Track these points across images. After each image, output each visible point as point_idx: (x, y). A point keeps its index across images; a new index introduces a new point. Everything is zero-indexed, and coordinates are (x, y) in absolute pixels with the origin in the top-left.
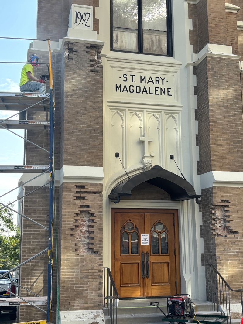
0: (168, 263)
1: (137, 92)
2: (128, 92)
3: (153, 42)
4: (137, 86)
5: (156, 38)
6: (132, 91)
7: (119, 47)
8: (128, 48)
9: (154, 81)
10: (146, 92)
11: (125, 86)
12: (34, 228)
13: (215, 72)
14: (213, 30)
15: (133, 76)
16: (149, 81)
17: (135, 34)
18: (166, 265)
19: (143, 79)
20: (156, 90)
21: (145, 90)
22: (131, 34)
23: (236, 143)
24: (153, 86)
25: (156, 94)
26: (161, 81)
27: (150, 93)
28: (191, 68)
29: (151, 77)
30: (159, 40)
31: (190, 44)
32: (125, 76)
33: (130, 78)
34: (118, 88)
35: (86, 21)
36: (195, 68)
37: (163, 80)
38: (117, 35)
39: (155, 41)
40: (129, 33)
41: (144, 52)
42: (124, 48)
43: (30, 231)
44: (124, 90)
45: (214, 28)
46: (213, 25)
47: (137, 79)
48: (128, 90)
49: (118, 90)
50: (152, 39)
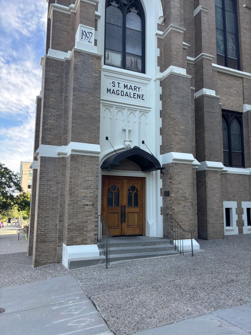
0: (138, 213)
1: (121, 95)
2: (115, 94)
3: (132, 62)
4: (121, 91)
5: (134, 60)
6: (118, 94)
7: (109, 63)
8: (115, 64)
9: (133, 89)
10: (128, 95)
11: (113, 90)
12: (47, 187)
13: (176, 85)
14: (174, 56)
15: (119, 83)
16: (129, 88)
17: (121, 55)
18: (136, 214)
19: (126, 86)
20: (134, 95)
21: (127, 94)
22: (118, 55)
23: (187, 134)
24: (132, 92)
25: (134, 98)
26: (137, 89)
27: (130, 97)
28: (158, 82)
29: (131, 86)
30: (137, 61)
31: (158, 66)
32: (114, 83)
33: (117, 85)
34: (108, 90)
35: (89, 38)
36: (161, 82)
37: (139, 89)
38: (108, 54)
39: (133, 62)
40: (116, 54)
41: (126, 68)
42: (113, 64)
43: (44, 189)
44: (112, 93)
45: (175, 55)
46: (175, 54)
47: (122, 85)
48: (116, 93)
49: (109, 93)
50: (132, 60)
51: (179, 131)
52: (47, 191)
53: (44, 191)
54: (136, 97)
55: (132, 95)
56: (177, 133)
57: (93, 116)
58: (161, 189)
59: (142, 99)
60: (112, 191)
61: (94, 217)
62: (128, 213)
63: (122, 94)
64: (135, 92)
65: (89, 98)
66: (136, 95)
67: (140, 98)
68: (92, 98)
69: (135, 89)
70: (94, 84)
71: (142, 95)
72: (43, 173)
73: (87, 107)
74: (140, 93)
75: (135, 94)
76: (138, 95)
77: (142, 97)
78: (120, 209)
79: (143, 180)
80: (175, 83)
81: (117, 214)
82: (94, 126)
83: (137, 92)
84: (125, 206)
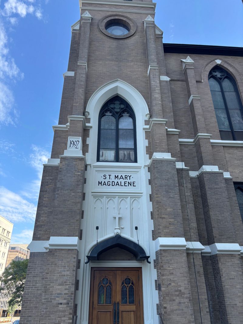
0: (134, 311)
2: (106, 185)
3: (125, 155)
4: (112, 182)
5: (127, 153)
6: (109, 185)
7: (104, 160)
8: (109, 159)
9: (124, 178)
10: (119, 185)
11: (105, 182)
13: (159, 169)
15: (110, 175)
16: (120, 178)
17: (114, 151)
18: (132, 313)
19: (116, 177)
21: (117, 184)
22: (112, 151)
24: (123, 181)
25: (125, 186)
26: (128, 178)
27: (121, 186)
28: (147, 168)
29: (122, 176)
30: (129, 154)
31: (147, 154)
32: (105, 176)
33: (108, 177)
34: (100, 183)
35: (76, 146)
36: (149, 168)
37: (130, 177)
38: (103, 153)
39: (126, 155)
40: (110, 151)
41: (119, 161)
42: (107, 159)
44: (104, 184)
47: (113, 177)
49: (100, 185)
50: (124, 153)
51: (166, 215)
52: (32, 288)
53: (29, 288)
54: (127, 184)
55: (123, 184)
56: (163, 216)
57: (73, 209)
58: (156, 281)
59: (133, 186)
60: (104, 285)
61: (68, 319)
62: (122, 311)
63: (113, 184)
64: (126, 180)
65: (70, 194)
66: (127, 183)
67: (131, 185)
68: (73, 194)
69: (125, 177)
70: (76, 181)
71: (133, 182)
72: (31, 268)
73: (68, 202)
74: (132, 180)
75: (125, 183)
76: (129, 183)
77: (133, 184)
78: (112, 307)
79: (139, 270)
80: (157, 168)
81: (109, 313)
82: (74, 219)
83: (128, 180)
84: (118, 303)
